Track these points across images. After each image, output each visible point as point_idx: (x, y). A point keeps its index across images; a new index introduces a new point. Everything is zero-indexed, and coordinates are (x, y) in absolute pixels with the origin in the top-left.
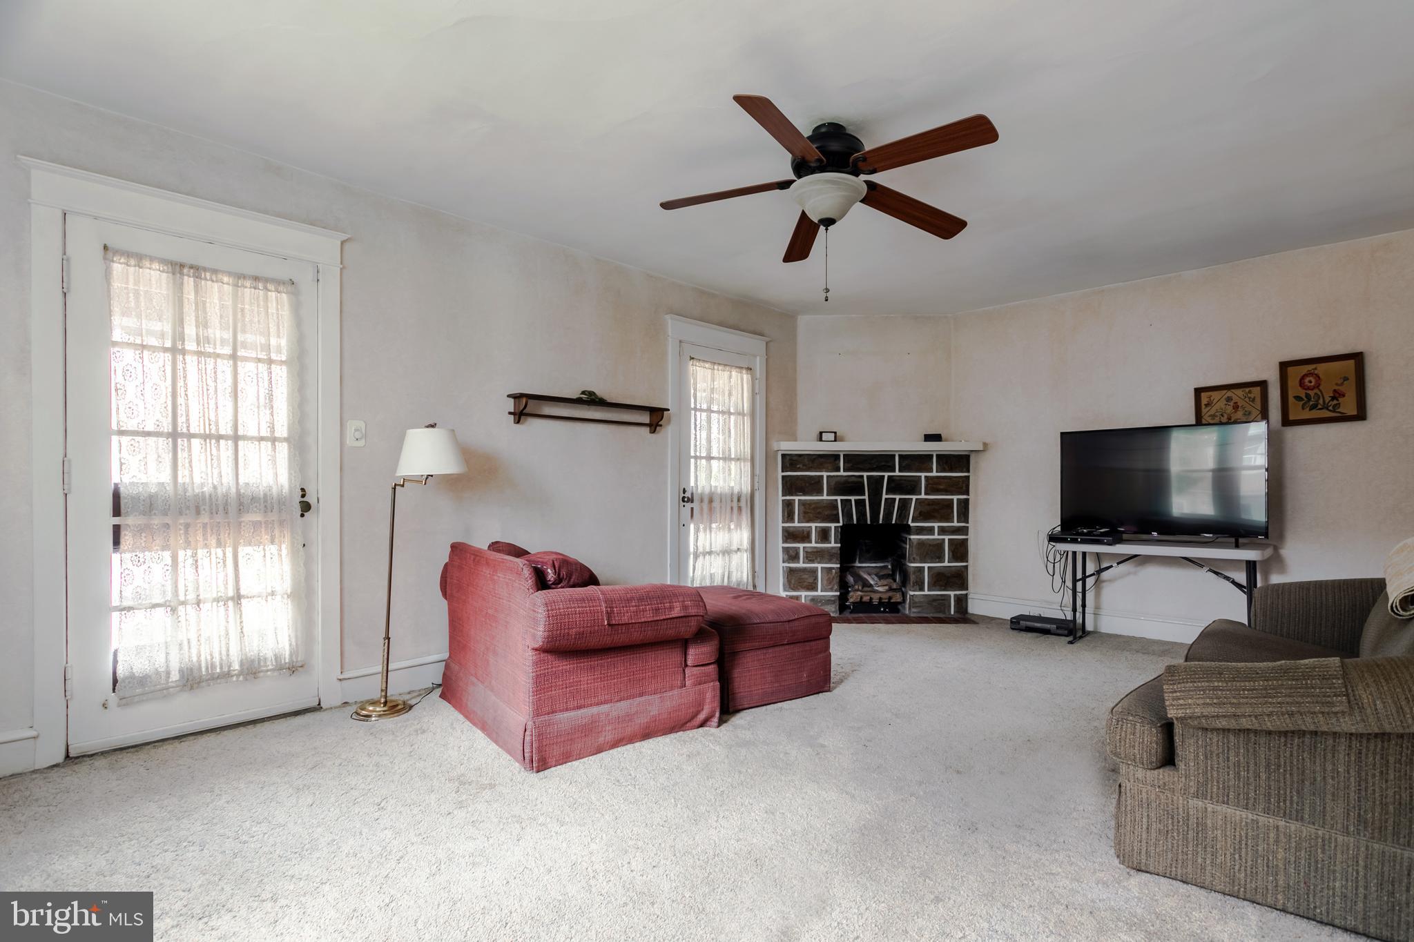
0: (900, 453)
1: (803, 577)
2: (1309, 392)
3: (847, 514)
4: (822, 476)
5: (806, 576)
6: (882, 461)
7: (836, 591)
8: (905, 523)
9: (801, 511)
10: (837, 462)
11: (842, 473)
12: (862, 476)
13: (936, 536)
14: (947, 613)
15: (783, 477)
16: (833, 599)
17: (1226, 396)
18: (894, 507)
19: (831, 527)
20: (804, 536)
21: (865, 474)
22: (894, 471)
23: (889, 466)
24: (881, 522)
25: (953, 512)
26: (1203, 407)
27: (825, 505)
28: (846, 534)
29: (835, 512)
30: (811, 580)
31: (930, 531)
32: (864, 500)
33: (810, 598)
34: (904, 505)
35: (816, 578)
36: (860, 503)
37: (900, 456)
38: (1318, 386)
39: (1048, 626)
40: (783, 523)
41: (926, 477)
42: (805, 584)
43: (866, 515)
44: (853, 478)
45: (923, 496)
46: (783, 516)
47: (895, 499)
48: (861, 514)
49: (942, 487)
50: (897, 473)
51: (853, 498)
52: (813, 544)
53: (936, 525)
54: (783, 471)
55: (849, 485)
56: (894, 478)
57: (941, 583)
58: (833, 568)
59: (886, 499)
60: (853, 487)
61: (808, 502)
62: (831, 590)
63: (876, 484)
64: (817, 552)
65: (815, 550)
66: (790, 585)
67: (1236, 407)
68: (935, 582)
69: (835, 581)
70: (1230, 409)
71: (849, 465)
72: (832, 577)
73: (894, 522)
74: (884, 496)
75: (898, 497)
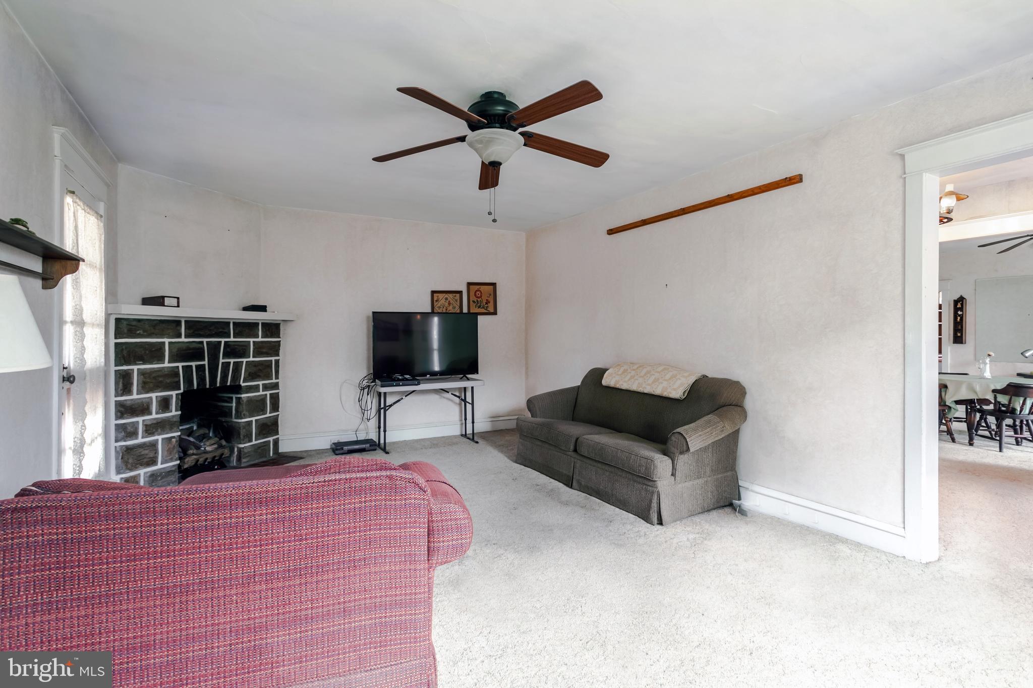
0: (234, 321)
1: (143, 453)
2: (478, 299)
3: (188, 380)
4: (164, 343)
5: (146, 452)
6: (218, 327)
7: (176, 460)
8: (237, 384)
9: (141, 382)
10: (178, 328)
11: (183, 339)
12: (202, 343)
13: (261, 393)
14: (268, 457)
15: (116, 344)
16: (173, 469)
17: (445, 297)
18: (229, 370)
19: (172, 395)
20: (142, 409)
21: (205, 340)
22: (230, 337)
23: (226, 333)
24: (218, 385)
25: (272, 371)
26: (435, 302)
27: (166, 373)
28: (186, 401)
29: (176, 379)
30: (152, 455)
31: (256, 388)
32: (204, 365)
33: (149, 474)
34: (237, 366)
35: (156, 452)
36: (200, 368)
37: (234, 323)
38: (481, 297)
39: (363, 446)
40: (115, 397)
41: (254, 342)
42: (145, 460)
43: (205, 380)
44: (194, 344)
45: (251, 359)
46: (116, 390)
47: (230, 362)
48: (201, 379)
49: (264, 350)
50: (232, 339)
51: (194, 364)
52: (154, 416)
53: (261, 383)
54: (116, 338)
55: (190, 351)
56: (230, 343)
57: (264, 432)
58: (174, 437)
59: (223, 363)
60: (193, 353)
61: (148, 371)
62: (171, 460)
63: (214, 347)
64: (157, 423)
65: (155, 422)
66: (126, 466)
67: (449, 304)
68: (260, 432)
69: (175, 451)
70: (447, 304)
71: (191, 331)
72: (172, 446)
73: (229, 384)
74: (221, 361)
75: (232, 361)
